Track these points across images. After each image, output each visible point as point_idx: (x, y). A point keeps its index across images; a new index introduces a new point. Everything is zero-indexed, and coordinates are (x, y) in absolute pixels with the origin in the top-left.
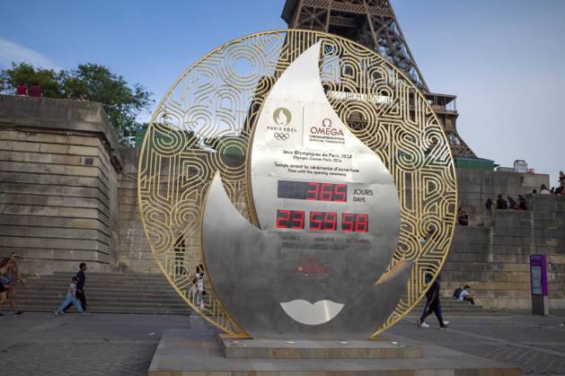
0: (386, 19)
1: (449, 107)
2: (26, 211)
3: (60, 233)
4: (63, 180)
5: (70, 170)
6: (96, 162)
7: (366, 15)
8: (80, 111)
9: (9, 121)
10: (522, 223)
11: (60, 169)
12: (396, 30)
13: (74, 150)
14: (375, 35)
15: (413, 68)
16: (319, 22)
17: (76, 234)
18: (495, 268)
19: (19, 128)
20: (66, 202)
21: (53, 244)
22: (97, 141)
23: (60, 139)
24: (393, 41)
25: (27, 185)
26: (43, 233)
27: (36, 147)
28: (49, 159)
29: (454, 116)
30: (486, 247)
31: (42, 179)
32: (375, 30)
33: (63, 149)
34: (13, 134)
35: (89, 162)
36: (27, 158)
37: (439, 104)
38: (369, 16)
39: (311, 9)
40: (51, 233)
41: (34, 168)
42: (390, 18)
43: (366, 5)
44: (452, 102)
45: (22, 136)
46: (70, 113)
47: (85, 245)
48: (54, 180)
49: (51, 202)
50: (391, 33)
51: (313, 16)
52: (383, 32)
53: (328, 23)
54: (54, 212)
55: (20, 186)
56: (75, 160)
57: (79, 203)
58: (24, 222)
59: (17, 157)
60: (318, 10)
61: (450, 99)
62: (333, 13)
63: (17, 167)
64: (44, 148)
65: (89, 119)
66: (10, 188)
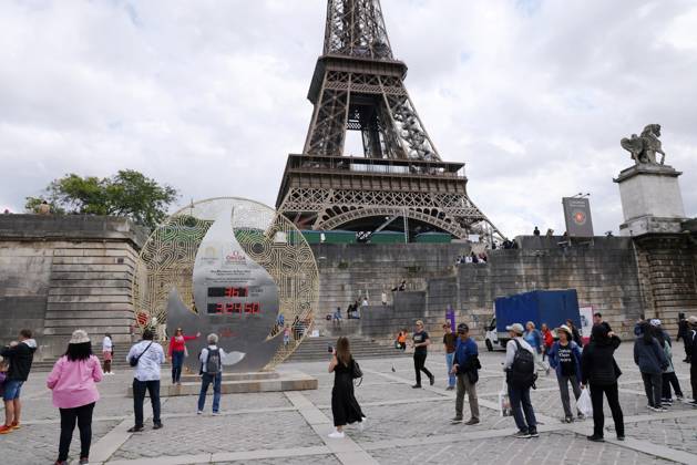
0: (400, 97)
1: (460, 173)
2: (76, 300)
3: (100, 314)
4: (102, 275)
5: (107, 268)
6: (126, 261)
7: (382, 95)
8: (113, 223)
9: (61, 234)
10: (451, 286)
11: (99, 268)
12: (410, 107)
13: (109, 253)
14: (390, 111)
15: (426, 140)
16: (340, 102)
17: (113, 314)
18: (430, 321)
19: (68, 240)
20: (105, 292)
21: (96, 322)
22: (127, 246)
23: (98, 245)
24: (408, 116)
25: (76, 281)
26: (88, 315)
27: (81, 252)
28: (91, 260)
29: (463, 182)
30: (423, 305)
31: (86, 276)
32: (391, 107)
33: (100, 253)
34: (64, 244)
35: (121, 261)
36: (75, 260)
37: (451, 171)
38: (384, 95)
39: (333, 91)
40: (94, 315)
41: (80, 268)
42: (404, 97)
43: (381, 86)
44: (462, 169)
45: (71, 245)
46: (105, 225)
47: (119, 322)
48: (95, 275)
49: (93, 292)
50: (406, 109)
51: (335, 98)
52: (398, 108)
53: (348, 102)
54: (96, 299)
55: (71, 282)
56: (110, 260)
57: (115, 291)
58: (75, 307)
59: (67, 260)
60: (339, 92)
61: (460, 166)
62: (352, 93)
63: (67, 268)
64: (87, 252)
65: (119, 229)
66: (63, 283)
